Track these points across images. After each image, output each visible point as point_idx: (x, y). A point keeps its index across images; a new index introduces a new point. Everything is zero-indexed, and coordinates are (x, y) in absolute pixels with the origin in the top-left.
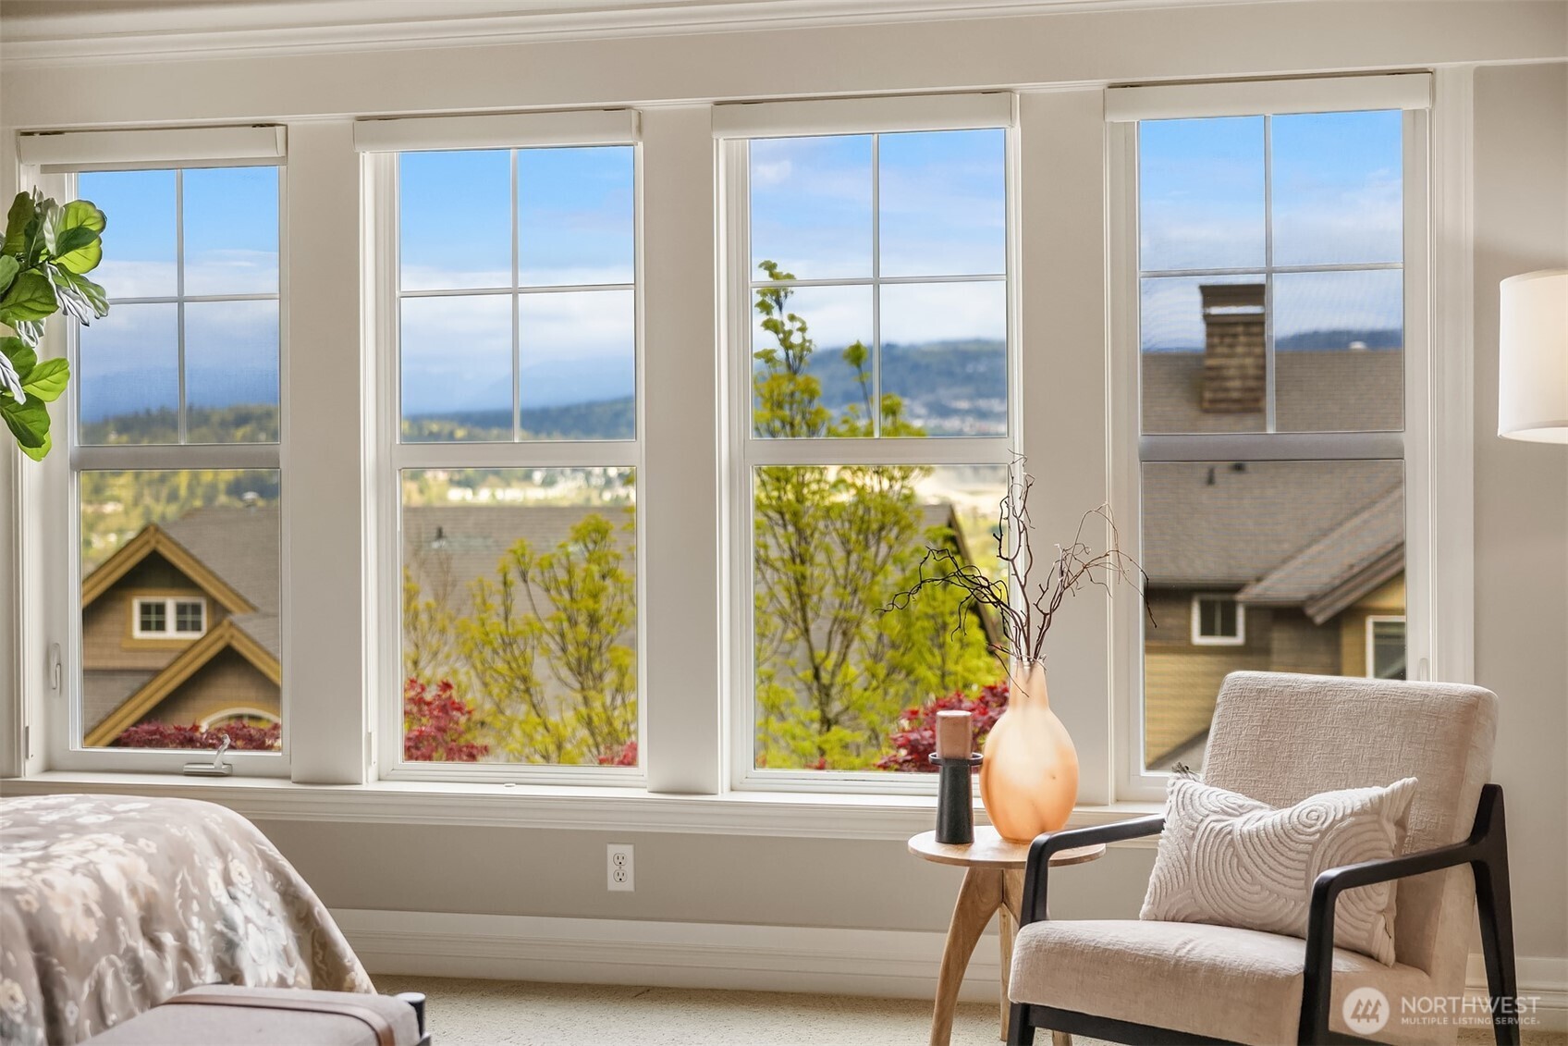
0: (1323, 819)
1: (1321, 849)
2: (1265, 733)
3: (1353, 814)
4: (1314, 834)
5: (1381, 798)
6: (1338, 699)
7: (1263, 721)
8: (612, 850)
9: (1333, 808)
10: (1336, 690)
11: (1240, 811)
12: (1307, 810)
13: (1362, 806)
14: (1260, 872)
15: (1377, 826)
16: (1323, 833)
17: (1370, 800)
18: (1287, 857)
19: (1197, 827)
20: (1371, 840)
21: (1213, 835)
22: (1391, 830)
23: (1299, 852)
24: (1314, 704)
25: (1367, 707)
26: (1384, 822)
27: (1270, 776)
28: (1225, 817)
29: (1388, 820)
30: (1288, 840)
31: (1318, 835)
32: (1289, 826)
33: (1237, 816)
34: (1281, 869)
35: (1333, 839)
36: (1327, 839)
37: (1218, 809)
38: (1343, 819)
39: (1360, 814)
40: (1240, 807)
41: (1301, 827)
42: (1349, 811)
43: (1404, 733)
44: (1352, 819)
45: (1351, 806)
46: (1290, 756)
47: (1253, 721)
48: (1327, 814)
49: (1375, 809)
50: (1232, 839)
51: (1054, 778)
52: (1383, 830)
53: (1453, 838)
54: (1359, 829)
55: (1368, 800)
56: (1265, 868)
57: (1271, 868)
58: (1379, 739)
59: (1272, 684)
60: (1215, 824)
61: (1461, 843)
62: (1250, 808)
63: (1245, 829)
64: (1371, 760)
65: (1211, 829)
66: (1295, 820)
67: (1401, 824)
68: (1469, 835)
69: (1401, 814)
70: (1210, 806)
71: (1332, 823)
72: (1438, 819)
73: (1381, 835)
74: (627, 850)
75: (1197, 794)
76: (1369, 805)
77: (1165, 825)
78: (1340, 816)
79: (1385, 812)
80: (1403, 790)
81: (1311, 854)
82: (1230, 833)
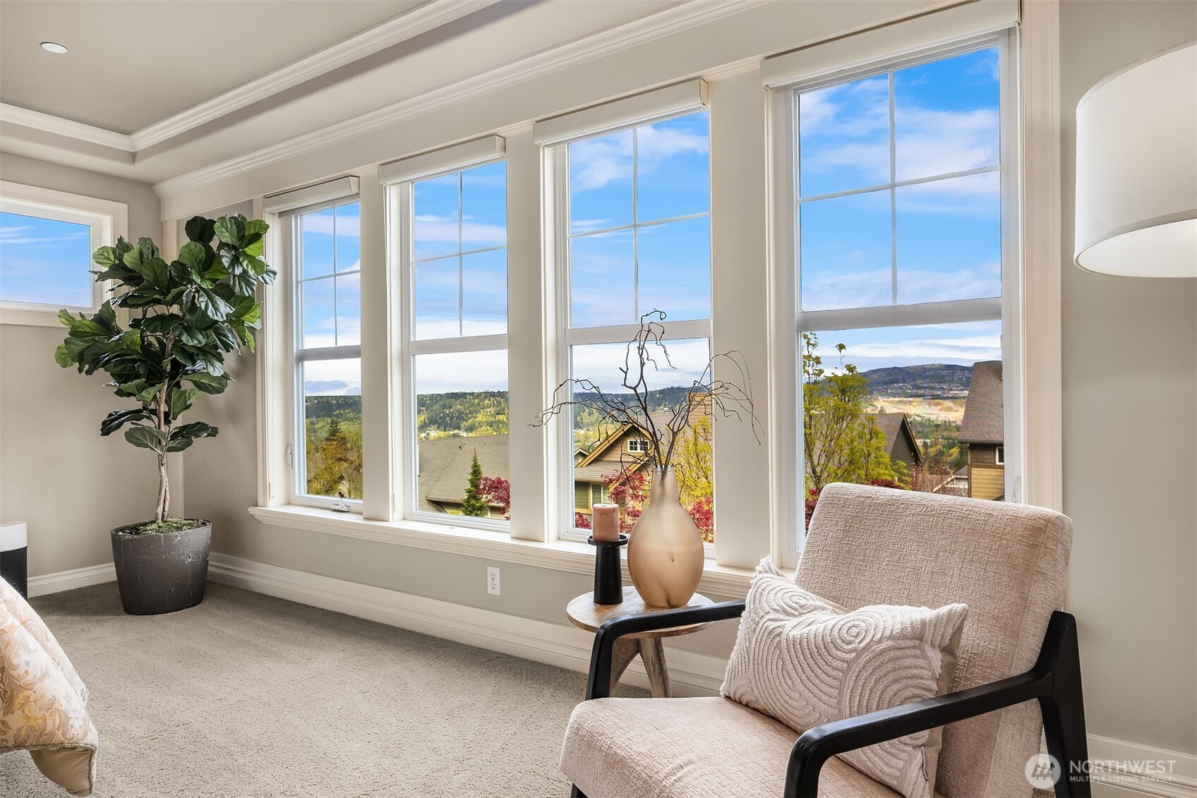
0: (861, 638)
1: (856, 668)
2: (846, 536)
3: (889, 638)
4: (850, 652)
5: (923, 623)
6: (908, 512)
7: (846, 526)
8: (490, 570)
9: (874, 626)
10: (907, 504)
11: (800, 610)
12: (848, 625)
13: (902, 629)
14: (799, 680)
15: (918, 652)
16: (860, 654)
17: (912, 624)
18: (823, 671)
19: (758, 622)
20: (910, 667)
21: (766, 634)
22: (936, 658)
23: (834, 669)
24: (887, 515)
25: (932, 522)
26: (928, 648)
27: (846, 575)
28: (781, 617)
29: (933, 645)
30: (826, 653)
31: (854, 654)
32: (828, 639)
33: (796, 616)
34: (817, 682)
35: (868, 661)
36: (862, 661)
37: (779, 608)
38: (880, 641)
39: (899, 639)
40: (802, 607)
41: (839, 641)
42: (888, 633)
43: (966, 551)
44: (890, 643)
45: (890, 628)
46: (863, 560)
47: (837, 526)
48: (866, 632)
49: (918, 635)
50: (780, 641)
51: (673, 561)
52: (925, 657)
53: (1013, 669)
54: (898, 653)
55: (908, 624)
56: (803, 677)
57: (809, 679)
58: (941, 554)
59: (857, 495)
60: (770, 623)
61: (1022, 676)
62: (811, 608)
63: (791, 634)
64: (933, 573)
65: (766, 628)
66: (836, 633)
67: (948, 650)
68: (1033, 665)
69: (947, 642)
70: (773, 603)
71: (870, 642)
72: (996, 646)
73: (921, 662)
74: (496, 571)
75: (768, 589)
76: (909, 629)
77: (743, 614)
78: (878, 636)
79: (928, 636)
80: (949, 616)
81: (845, 674)
82: (779, 635)
